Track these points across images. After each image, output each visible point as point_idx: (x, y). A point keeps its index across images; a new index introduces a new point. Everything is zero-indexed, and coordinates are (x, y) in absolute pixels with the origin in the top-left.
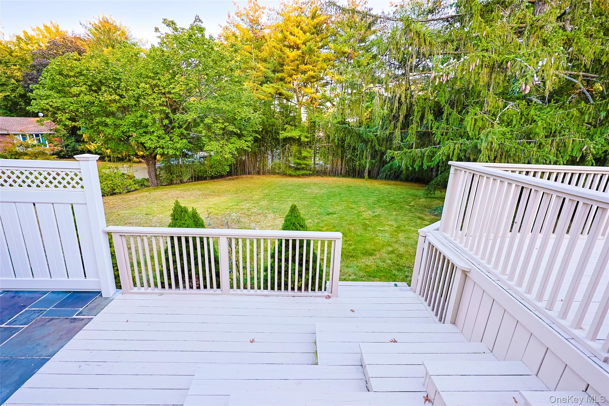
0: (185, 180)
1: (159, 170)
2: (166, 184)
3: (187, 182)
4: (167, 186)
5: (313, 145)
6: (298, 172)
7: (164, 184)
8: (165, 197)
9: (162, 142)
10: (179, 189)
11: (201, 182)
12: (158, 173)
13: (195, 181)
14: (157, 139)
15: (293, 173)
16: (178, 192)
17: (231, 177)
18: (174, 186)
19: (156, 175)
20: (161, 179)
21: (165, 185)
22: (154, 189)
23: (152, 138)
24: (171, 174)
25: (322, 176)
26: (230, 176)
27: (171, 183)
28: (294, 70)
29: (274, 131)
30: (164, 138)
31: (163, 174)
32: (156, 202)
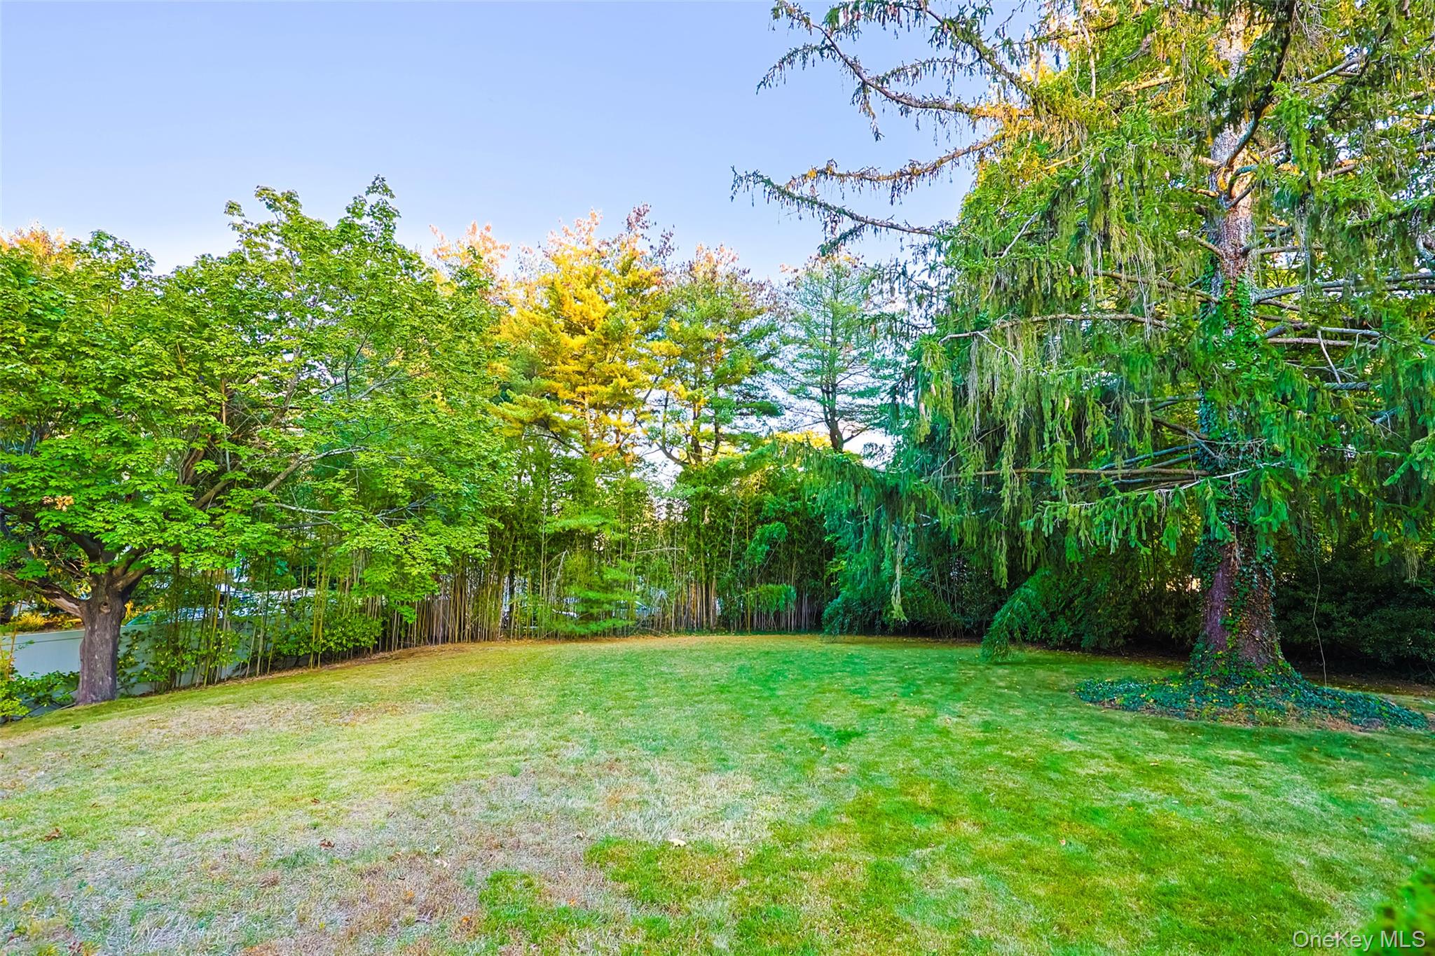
0: (227, 669)
1: (127, 640)
2: (146, 688)
3: (229, 678)
4: (150, 698)
5: (633, 551)
6: (593, 627)
7: (138, 690)
8: (155, 735)
9: (177, 529)
10: (211, 700)
11: (285, 674)
12: (123, 650)
13: (264, 671)
14: (159, 517)
15: (580, 630)
16: (215, 712)
17: (387, 654)
18: (178, 694)
19: (114, 659)
20: (129, 672)
21: (143, 695)
22: (96, 711)
23: (139, 515)
24: (176, 651)
25: (656, 635)
26: (383, 650)
27: (168, 684)
28: (580, 373)
29: (525, 516)
30: (185, 518)
31: (143, 656)
32: (110, 762)
